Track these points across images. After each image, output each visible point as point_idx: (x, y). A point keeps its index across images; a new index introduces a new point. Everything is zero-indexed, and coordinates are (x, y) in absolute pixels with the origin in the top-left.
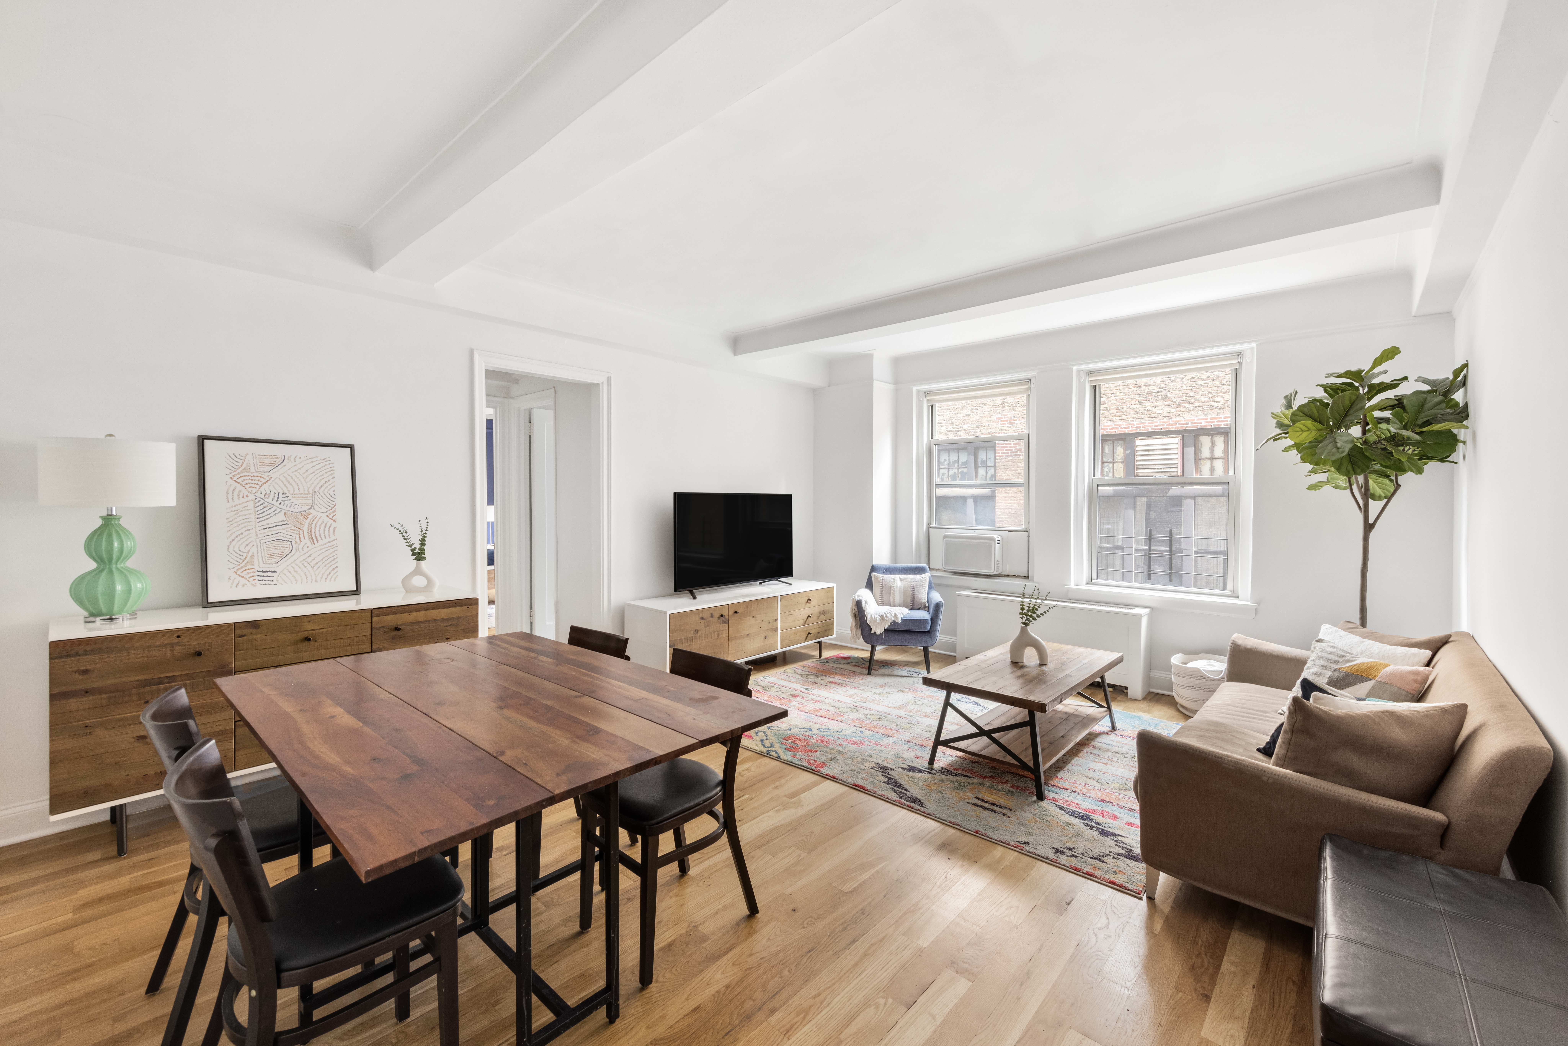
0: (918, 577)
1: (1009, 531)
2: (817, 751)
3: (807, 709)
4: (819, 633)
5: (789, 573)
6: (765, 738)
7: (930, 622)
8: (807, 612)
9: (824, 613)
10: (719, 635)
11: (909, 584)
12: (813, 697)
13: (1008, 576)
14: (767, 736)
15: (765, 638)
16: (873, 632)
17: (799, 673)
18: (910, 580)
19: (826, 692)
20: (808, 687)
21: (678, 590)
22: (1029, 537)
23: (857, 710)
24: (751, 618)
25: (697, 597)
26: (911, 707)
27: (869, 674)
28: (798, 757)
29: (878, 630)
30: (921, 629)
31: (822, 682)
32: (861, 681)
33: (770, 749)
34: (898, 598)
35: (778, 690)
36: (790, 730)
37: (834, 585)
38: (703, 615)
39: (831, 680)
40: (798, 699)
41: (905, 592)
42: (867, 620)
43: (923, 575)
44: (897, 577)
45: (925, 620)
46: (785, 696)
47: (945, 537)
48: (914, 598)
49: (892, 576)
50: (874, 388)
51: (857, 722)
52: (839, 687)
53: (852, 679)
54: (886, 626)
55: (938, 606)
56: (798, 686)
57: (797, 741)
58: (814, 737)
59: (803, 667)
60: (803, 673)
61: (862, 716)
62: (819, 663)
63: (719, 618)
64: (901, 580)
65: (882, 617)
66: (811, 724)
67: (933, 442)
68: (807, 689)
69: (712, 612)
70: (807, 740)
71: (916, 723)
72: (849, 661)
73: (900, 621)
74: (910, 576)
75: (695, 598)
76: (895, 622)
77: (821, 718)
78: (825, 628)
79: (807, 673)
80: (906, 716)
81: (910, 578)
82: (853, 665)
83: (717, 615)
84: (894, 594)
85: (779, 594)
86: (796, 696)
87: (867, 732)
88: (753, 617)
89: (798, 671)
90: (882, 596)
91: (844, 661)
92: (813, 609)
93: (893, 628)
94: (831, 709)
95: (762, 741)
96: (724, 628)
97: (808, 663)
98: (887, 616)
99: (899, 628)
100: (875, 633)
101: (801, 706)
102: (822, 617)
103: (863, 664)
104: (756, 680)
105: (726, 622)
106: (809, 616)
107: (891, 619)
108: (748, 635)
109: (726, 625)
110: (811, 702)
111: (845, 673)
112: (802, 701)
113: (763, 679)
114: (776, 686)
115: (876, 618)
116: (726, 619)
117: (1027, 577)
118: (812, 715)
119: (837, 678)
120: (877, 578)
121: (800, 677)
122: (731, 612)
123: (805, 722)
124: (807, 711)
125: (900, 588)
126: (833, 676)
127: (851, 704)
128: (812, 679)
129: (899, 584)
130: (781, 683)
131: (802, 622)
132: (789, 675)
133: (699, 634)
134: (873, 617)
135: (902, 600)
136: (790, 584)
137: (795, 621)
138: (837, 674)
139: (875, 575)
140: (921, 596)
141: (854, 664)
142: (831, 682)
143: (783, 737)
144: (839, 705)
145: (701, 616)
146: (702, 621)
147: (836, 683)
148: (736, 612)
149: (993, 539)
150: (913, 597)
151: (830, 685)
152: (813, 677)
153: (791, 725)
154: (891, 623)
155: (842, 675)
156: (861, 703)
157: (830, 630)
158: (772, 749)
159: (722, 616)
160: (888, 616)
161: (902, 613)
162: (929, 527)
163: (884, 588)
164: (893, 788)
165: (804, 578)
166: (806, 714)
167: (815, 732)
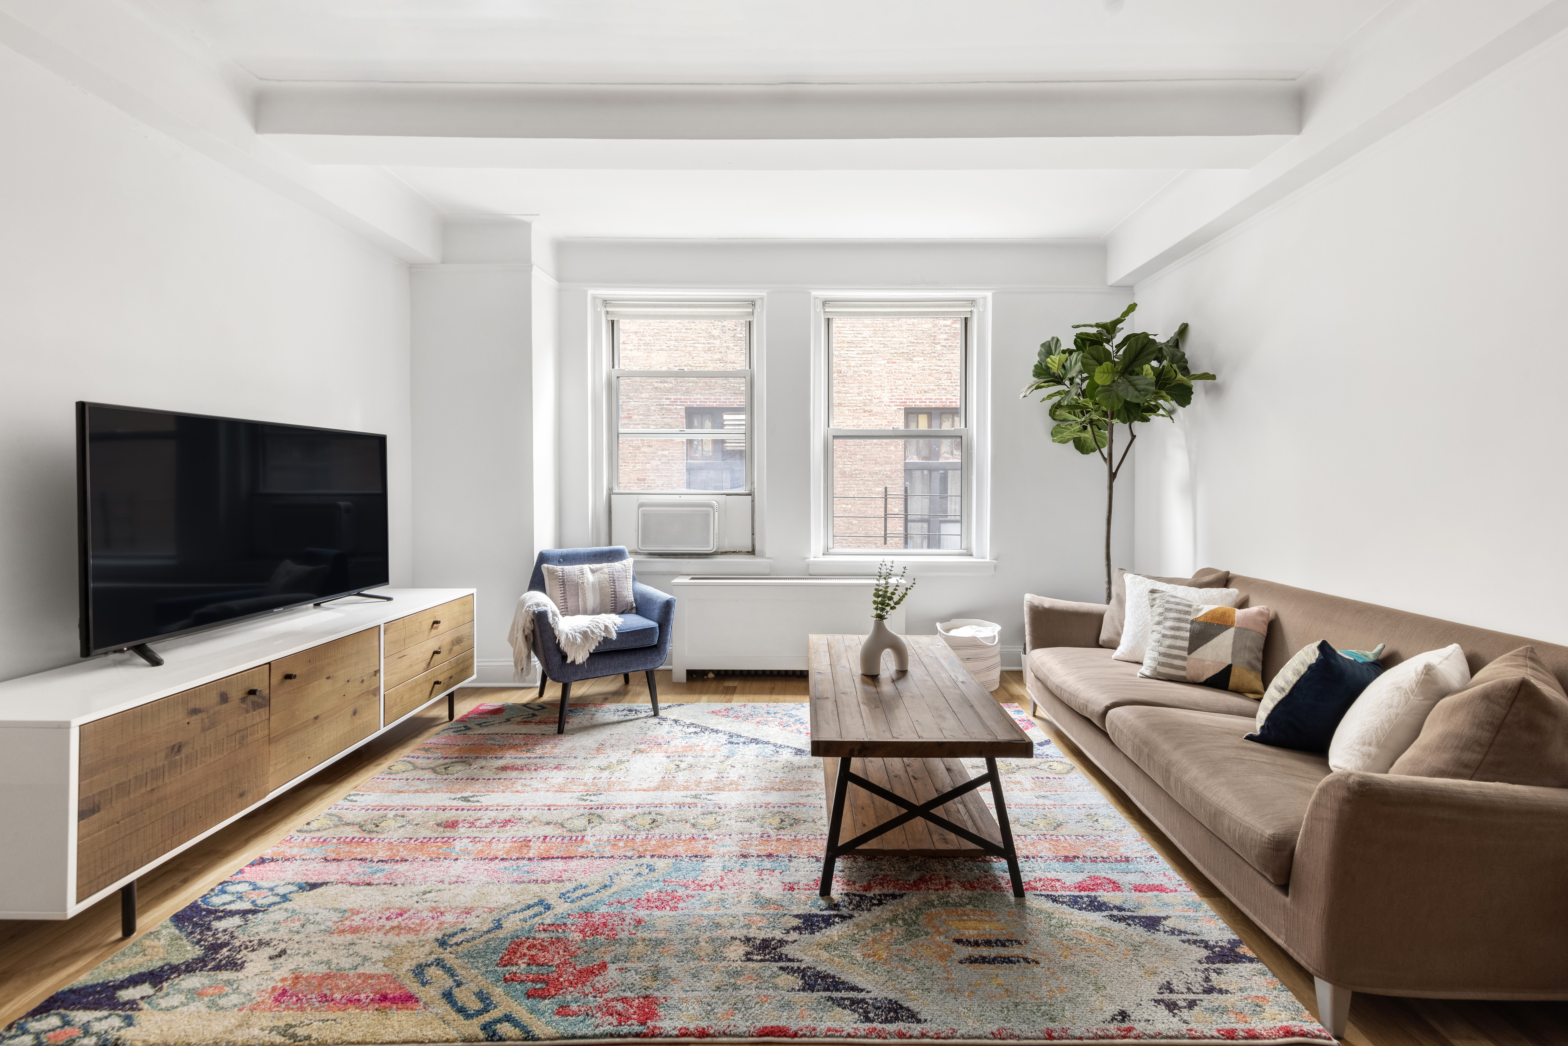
0: (617, 565)
1: (727, 495)
2: (603, 966)
3: (499, 849)
4: (451, 677)
5: (382, 578)
6: (450, 983)
7: (658, 630)
8: (433, 645)
9: (458, 641)
10: (243, 738)
11: (607, 576)
12: (493, 814)
13: (726, 553)
14: (450, 972)
15: (355, 713)
16: (569, 661)
17: (424, 765)
18: (606, 570)
19: (508, 794)
20: (465, 794)
21: (94, 652)
22: (753, 501)
23: (599, 816)
24: (323, 681)
25: (162, 656)
26: (681, 777)
27: (561, 731)
28: (574, 1007)
29: (580, 656)
30: (646, 643)
31: (486, 774)
32: (556, 751)
33: (487, 1018)
34: (591, 600)
35: (401, 822)
36: (499, 926)
37: (473, 591)
38: (195, 703)
39: (501, 763)
40: (462, 830)
41: (601, 589)
42: (559, 643)
43: (624, 562)
44: (586, 567)
45: (652, 629)
46: (428, 833)
47: (641, 505)
48: (616, 597)
49: (577, 567)
50: (533, 280)
51: (621, 844)
52: (526, 774)
53: (539, 751)
54: (592, 649)
55: (668, 606)
56: (441, 798)
57: (541, 957)
58: (569, 922)
59: (427, 750)
60: (432, 763)
61: (619, 828)
62: (452, 734)
63: (243, 700)
64: (593, 571)
65: (585, 634)
66: (534, 888)
67: (614, 374)
68: (466, 799)
69: (223, 689)
70: (559, 939)
71: (717, 809)
72: (505, 715)
73: (614, 636)
74: (605, 565)
75: (156, 662)
76: (606, 640)
77: (546, 863)
78: (461, 666)
79: (442, 761)
80: (689, 800)
81: (605, 567)
82: (519, 723)
83: (236, 694)
84: (584, 595)
85: (381, 622)
86: (453, 825)
87: (660, 864)
88: (328, 678)
89: (420, 762)
90: (565, 599)
91: (497, 718)
92: (441, 638)
93: (602, 649)
94: (549, 831)
95: (448, 996)
96: (258, 719)
97: (428, 738)
98: (593, 632)
99: (612, 647)
100: (573, 662)
101: (479, 846)
102: (457, 648)
103: (534, 715)
104: (333, 811)
105: (266, 703)
106: (436, 652)
107: (601, 636)
108: (316, 718)
109: (263, 713)
110: (496, 828)
111: (517, 742)
112: (474, 832)
113: (347, 804)
114: (391, 814)
115: (575, 638)
116: (263, 698)
117: (752, 552)
118: (521, 863)
119: (509, 758)
120: (552, 573)
121: (433, 776)
122: (276, 678)
123: (518, 888)
124: (501, 854)
125: (593, 585)
126: (499, 755)
127: (578, 807)
128: (459, 770)
129: (590, 578)
130: (397, 800)
131: (424, 665)
132: (405, 775)
133: (185, 751)
134: (570, 636)
135: (598, 601)
136: (389, 599)
137: (411, 666)
138: (502, 747)
139: (548, 569)
140: (625, 593)
141: (519, 719)
142: (504, 768)
143: (496, 958)
144: (554, 816)
145: (191, 706)
146: (195, 719)
147: (513, 768)
148: (288, 677)
149: (710, 506)
150: (615, 595)
151: (503, 775)
152: (459, 767)
153: (491, 910)
154: (599, 643)
155: (514, 747)
156: (593, 798)
157: (467, 668)
158: (494, 1014)
159: (252, 692)
160: (595, 631)
161: (613, 622)
162: (610, 492)
163: (567, 587)
164: (830, 998)
165: (415, 582)
166: (506, 864)
167: (561, 908)
